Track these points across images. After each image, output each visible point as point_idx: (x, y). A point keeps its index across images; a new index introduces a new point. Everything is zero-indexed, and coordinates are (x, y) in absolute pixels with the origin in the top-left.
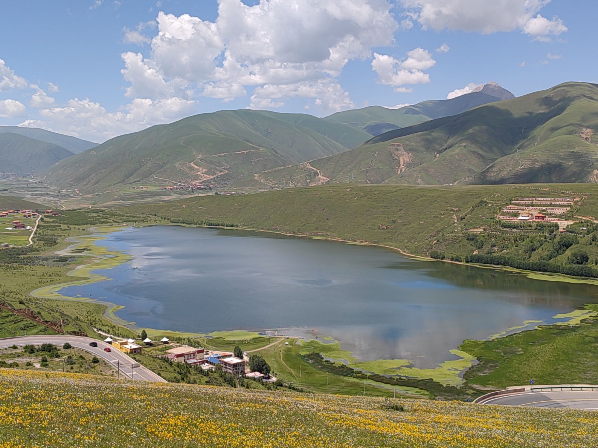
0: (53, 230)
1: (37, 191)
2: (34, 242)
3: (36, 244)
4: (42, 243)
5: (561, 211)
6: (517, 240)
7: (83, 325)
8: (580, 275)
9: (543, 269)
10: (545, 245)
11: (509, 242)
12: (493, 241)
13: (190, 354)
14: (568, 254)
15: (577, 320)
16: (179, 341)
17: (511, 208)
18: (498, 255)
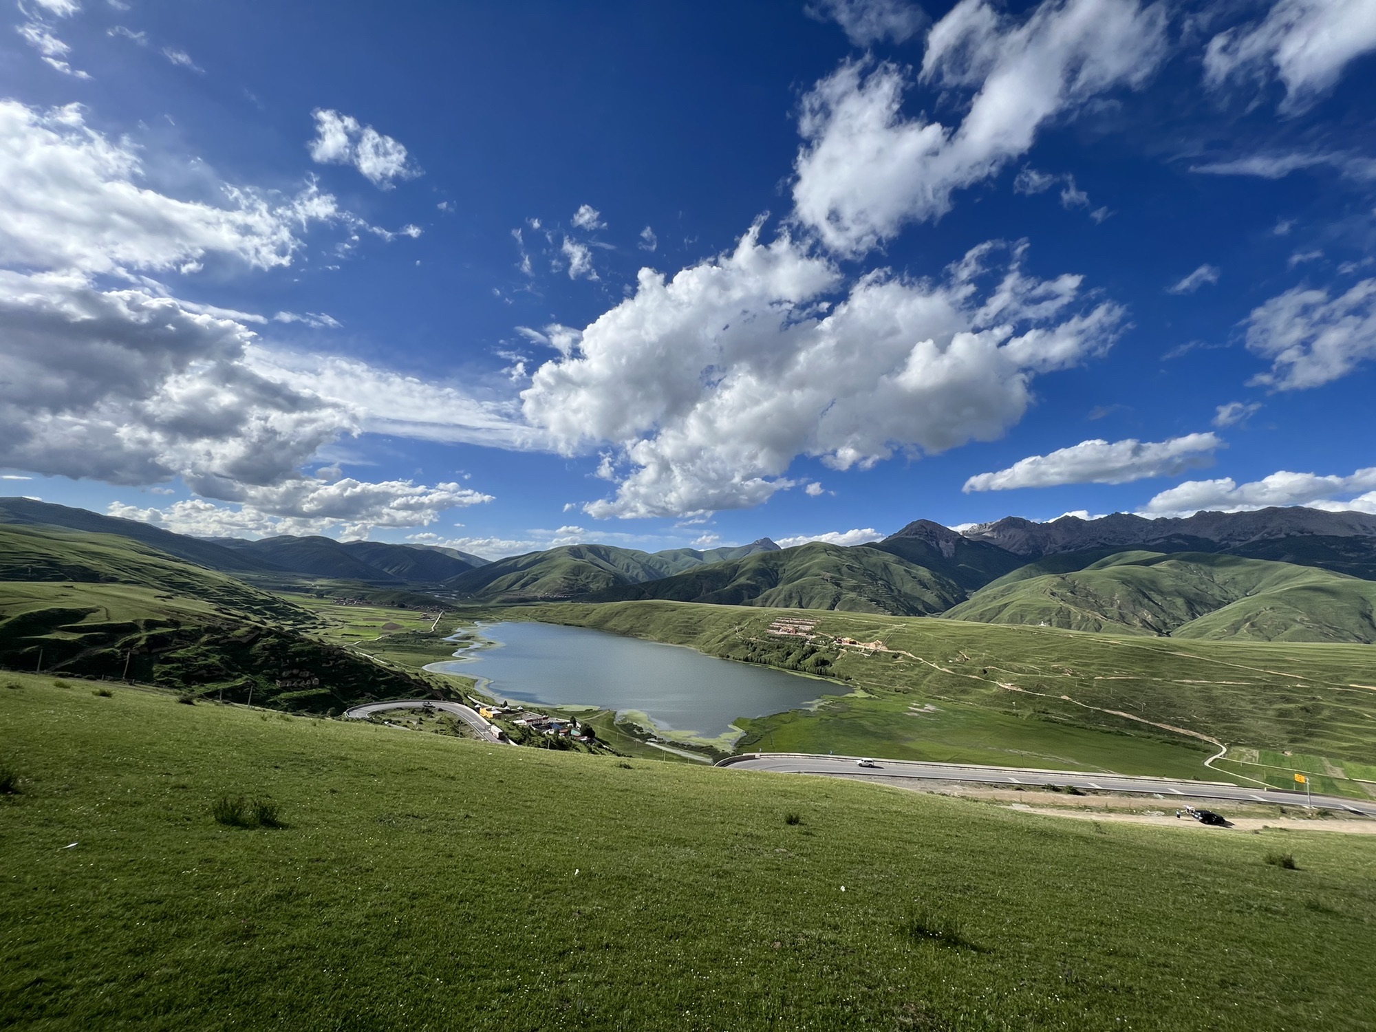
0: (450, 622)
2: (435, 630)
4: (440, 631)
5: (808, 628)
6: (778, 647)
7: (461, 694)
8: (820, 674)
9: (794, 668)
10: (797, 652)
11: (773, 648)
12: (761, 647)
13: (537, 720)
14: (812, 658)
15: (816, 706)
16: (531, 709)
17: (776, 625)
18: (765, 657)
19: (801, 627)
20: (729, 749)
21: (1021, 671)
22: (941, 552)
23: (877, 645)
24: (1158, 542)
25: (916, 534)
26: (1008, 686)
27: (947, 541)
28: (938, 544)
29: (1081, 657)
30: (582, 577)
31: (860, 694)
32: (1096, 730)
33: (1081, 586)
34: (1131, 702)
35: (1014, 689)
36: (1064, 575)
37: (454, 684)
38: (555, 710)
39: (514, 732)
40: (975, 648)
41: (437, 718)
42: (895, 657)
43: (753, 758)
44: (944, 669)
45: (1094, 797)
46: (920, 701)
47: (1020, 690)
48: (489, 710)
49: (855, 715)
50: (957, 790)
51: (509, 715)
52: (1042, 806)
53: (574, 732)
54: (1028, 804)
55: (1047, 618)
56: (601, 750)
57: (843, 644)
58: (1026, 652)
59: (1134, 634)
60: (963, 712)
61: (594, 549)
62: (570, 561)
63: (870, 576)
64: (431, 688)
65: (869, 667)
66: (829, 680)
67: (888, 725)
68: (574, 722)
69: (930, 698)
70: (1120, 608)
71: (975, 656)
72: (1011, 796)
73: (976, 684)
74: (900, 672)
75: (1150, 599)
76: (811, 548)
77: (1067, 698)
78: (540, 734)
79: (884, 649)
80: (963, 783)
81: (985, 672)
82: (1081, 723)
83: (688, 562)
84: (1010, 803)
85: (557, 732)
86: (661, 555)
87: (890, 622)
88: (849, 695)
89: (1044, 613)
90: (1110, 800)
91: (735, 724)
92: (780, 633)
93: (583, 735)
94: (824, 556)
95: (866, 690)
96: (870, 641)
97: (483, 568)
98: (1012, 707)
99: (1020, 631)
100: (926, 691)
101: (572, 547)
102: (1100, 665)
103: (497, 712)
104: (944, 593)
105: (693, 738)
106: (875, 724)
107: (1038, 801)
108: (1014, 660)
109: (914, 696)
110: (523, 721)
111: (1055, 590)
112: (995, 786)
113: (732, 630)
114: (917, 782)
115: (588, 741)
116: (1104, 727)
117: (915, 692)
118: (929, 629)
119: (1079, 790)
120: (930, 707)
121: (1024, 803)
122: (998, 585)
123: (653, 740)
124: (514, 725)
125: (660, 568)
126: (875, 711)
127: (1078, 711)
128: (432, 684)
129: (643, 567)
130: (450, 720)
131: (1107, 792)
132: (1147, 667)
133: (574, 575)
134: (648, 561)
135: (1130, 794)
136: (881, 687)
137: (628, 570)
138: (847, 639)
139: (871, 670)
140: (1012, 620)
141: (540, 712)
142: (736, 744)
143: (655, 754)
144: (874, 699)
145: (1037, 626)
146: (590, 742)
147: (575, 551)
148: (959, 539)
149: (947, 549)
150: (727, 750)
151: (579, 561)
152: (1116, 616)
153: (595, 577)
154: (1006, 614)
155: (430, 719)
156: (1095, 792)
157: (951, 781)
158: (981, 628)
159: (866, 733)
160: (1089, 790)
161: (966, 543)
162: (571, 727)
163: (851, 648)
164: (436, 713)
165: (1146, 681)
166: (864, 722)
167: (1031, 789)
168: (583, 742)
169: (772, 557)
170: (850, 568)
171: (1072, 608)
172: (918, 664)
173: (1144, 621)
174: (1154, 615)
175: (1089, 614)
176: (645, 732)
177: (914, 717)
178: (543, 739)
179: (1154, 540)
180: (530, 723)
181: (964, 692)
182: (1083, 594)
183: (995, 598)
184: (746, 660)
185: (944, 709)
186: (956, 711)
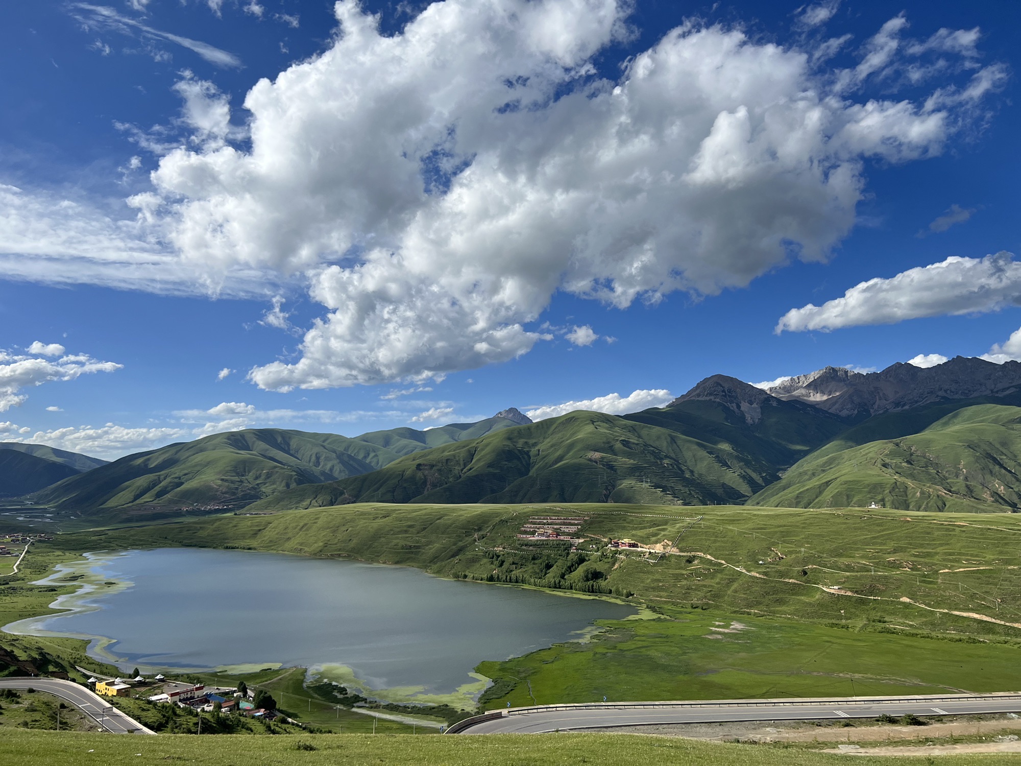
0: (44, 556)
1: (32, 513)
2: (19, 570)
3: (21, 572)
4: (28, 571)
5: (573, 529)
6: (534, 559)
7: (65, 664)
8: (592, 591)
9: (557, 586)
10: (560, 563)
11: (527, 560)
12: (511, 560)
13: (187, 692)
14: (581, 570)
15: (588, 636)
16: (177, 677)
17: (528, 527)
18: (517, 573)
19: (564, 529)
20: (470, 707)
21: (849, 568)
22: (742, 418)
23: (665, 547)
24: (1008, 392)
25: (711, 394)
26: (834, 590)
27: (751, 403)
28: (739, 407)
29: (922, 546)
30: (250, 476)
31: (646, 615)
32: (945, 638)
33: (919, 453)
34: (984, 599)
35: (842, 593)
36: (897, 440)
37: (52, 650)
38: (215, 675)
39: (149, 714)
40: (791, 543)
41: (26, 704)
42: (690, 561)
43: (499, 716)
44: (754, 574)
45: (938, 725)
46: (724, 618)
47: (849, 594)
48: (112, 684)
49: (640, 644)
50: (770, 734)
51: (143, 689)
52: (874, 744)
53: (244, 705)
54: (858, 743)
55: (880, 497)
56: (284, 726)
57: (621, 548)
58: (855, 543)
59: (985, 511)
60: (780, 629)
61: (267, 435)
62: (230, 454)
63: (653, 453)
64: (15, 658)
65: (657, 576)
66: (604, 598)
67: (684, 653)
68: (244, 690)
69: (738, 614)
70: (966, 479)
71: (791, 553)
72: (836, 735)
73: (795, 590)
74: (697, 581)
75: (1001, 466)
76: (572, 419)
77: (908, 600)
78: (191, 713)
79: (674, 551)
80: (776, 723)
81: (805, 573)
82: (925, 632)
83: (404, 447)
84: (835, 745)
85: (219, 707)
86: (365, 438)
87: (681, 514)
88: (631, 617)
89: (874, 491)
90: (956, 728)
91: (478, 670)
92: (536, 538)
93: (258, 707)
94: (590, 428)
95: (653, 609)
96: (656, 542)
97: (95, 471)
98: (840, 617)
99: (846, 517)
100: (732, 604)
101: (233, 434)
102: (945, 554)
103: (123, 686)
104: (750, 472)
105: (421, 697)
106: (668, 654)
107: (872, 738)
108: (840, 555)
109: (717, 612)
110: (164, 696)
111: (887, 461)
112: (818, 723)
113: (469, 539)
114: (718, 729)
115: (265, 716)
116: (953, 634)
117: (717, 607)
118: (732, 521)
119: (921, 719)
120: (737, 626)
121: (853, 743)
122: (817, 458)
123: (362, 704)
124: (150, 702)
125: (365, 457)
126: (667, 637)
127: (921, 615)
128: (17, 652)
129: (339, 456)
130: (47, 704)
131: (953, 717)
132: (1001, 553)
133: (238, 474)
134: (347, 449)
135: (980, 717)
136: (673, 604)
137: (317, 463)
138: (626, 541)
139: (659, 581)
140: (836, 502)
141: (190, 679)
142: (480, 699)
143: (365, 723)
144: (665, 620)
145: (866, 509)
146: (270, 716)
147: (237, 440)
148: (765, 399)
149: (751, 412)
150: (468, 709)
151: (244, 454)
152: (963, 490)
153: (269, 476)
154: (828, 494)
155: (15, 706)
156: (940, 719)
157: (763, 723)
158: (799, 515)
159: (655, 667)
160: (932, 717)
161: (775, 404)
162: (239, 698)
163: (632, 553)
164: (24, 696)
165: (1000, 570)
166: (653, 653)
167: (862, 724)
168: (258, 718)
169: (520, 433)
170: (625, 443)
171: (910, 483)
172: (719, 569)
173: (995, 494)
174: (1008, 486)
175: (930, 489)
176: (351, 692)
177: (717, 641)
178: (195, 720)
179: (1004, 390)
180: (177, 698)
181: (780, 602)
182: (922, 464)
183: (814, 474)
184: (491, 579)
185: (755, 626)
186: (770, 628)
